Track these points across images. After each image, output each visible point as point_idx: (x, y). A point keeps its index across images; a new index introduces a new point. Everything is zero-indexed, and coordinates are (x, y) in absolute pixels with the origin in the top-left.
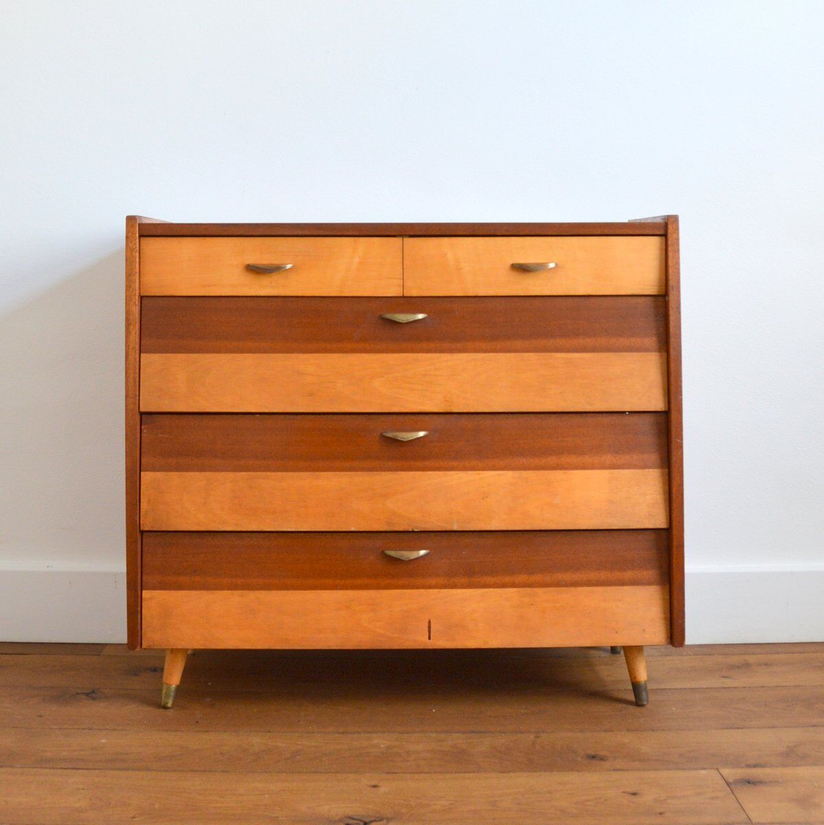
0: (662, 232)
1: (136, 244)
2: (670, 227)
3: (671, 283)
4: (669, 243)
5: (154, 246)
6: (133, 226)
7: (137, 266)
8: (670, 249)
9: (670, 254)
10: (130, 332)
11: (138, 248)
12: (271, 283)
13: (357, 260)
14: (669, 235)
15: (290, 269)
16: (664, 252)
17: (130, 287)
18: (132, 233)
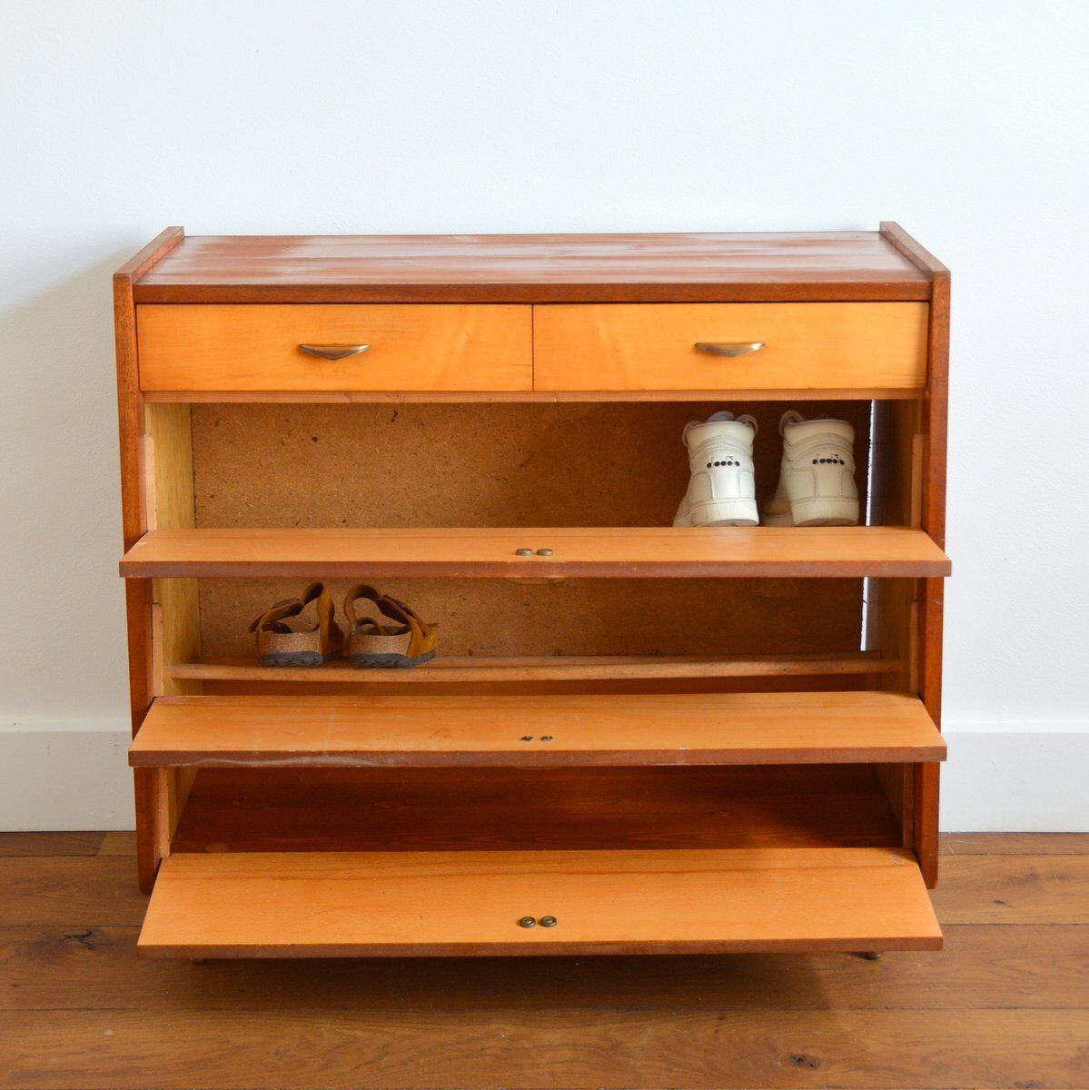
0: (924, 297)
1: (130, 318)
2: (937, 290)
3: (935, 372)
4: (935, 314)
5: (157, 319)
6: (124, 290)
7: (134, 349)
8: (935, 323)
9: (935, 331)
10: (127, 449)
11: (133, 323)
12: (336, 372)
13: (464, 338)
14: (935, 302)
15: (364, 353)
16: (926, 326)
17: (125, 381)
18: (124, 301)
